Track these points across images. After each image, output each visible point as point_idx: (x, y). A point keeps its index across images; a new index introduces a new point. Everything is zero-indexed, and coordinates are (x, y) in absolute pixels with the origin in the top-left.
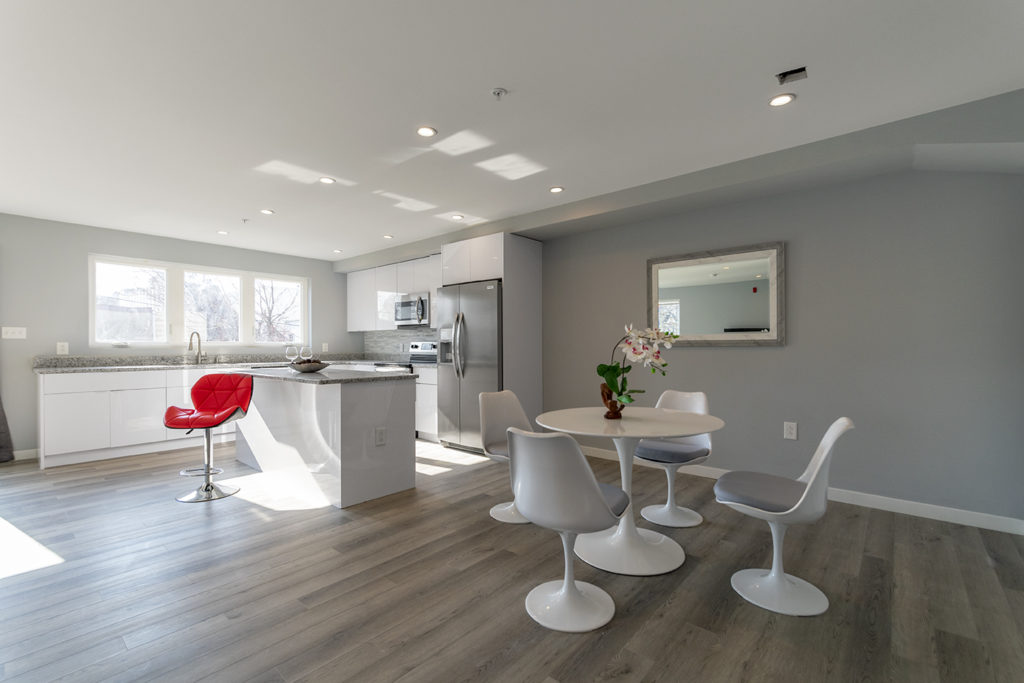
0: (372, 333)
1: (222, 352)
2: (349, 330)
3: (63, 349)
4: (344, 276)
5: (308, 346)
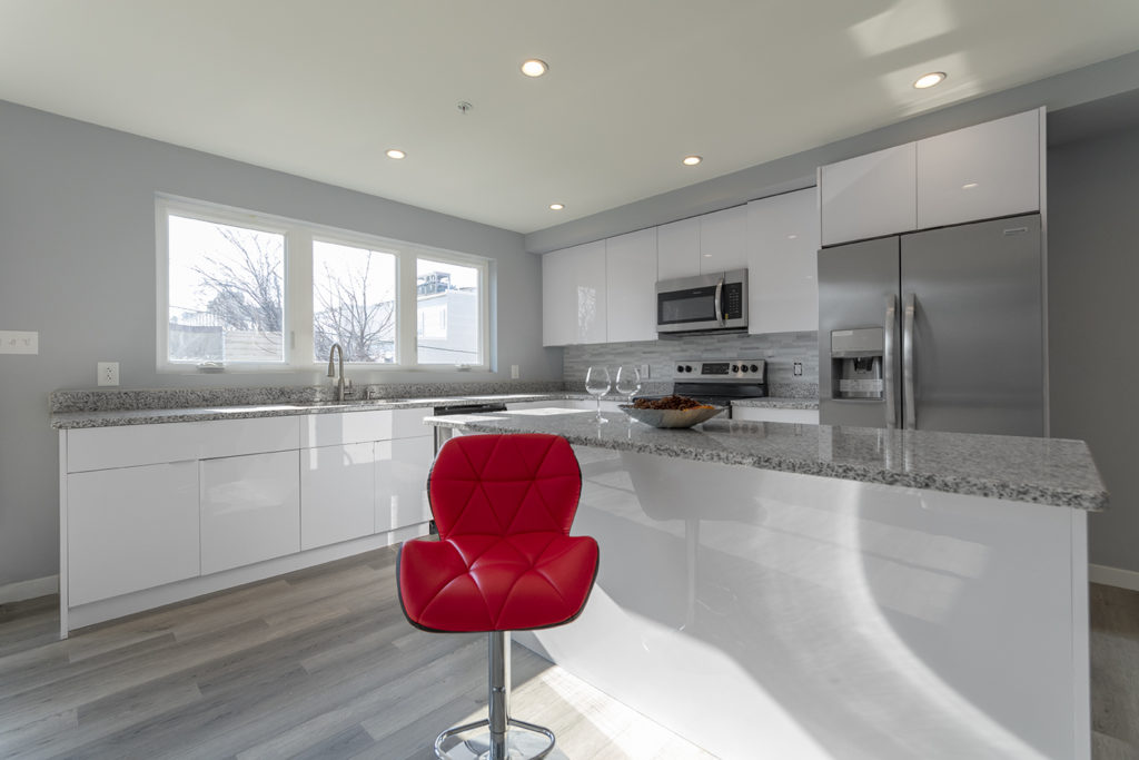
0: (580, 348)
1: (373, 380)
2: (545, 345)
3: (109, 375)
4: (537, 259)
5: (490, 371)
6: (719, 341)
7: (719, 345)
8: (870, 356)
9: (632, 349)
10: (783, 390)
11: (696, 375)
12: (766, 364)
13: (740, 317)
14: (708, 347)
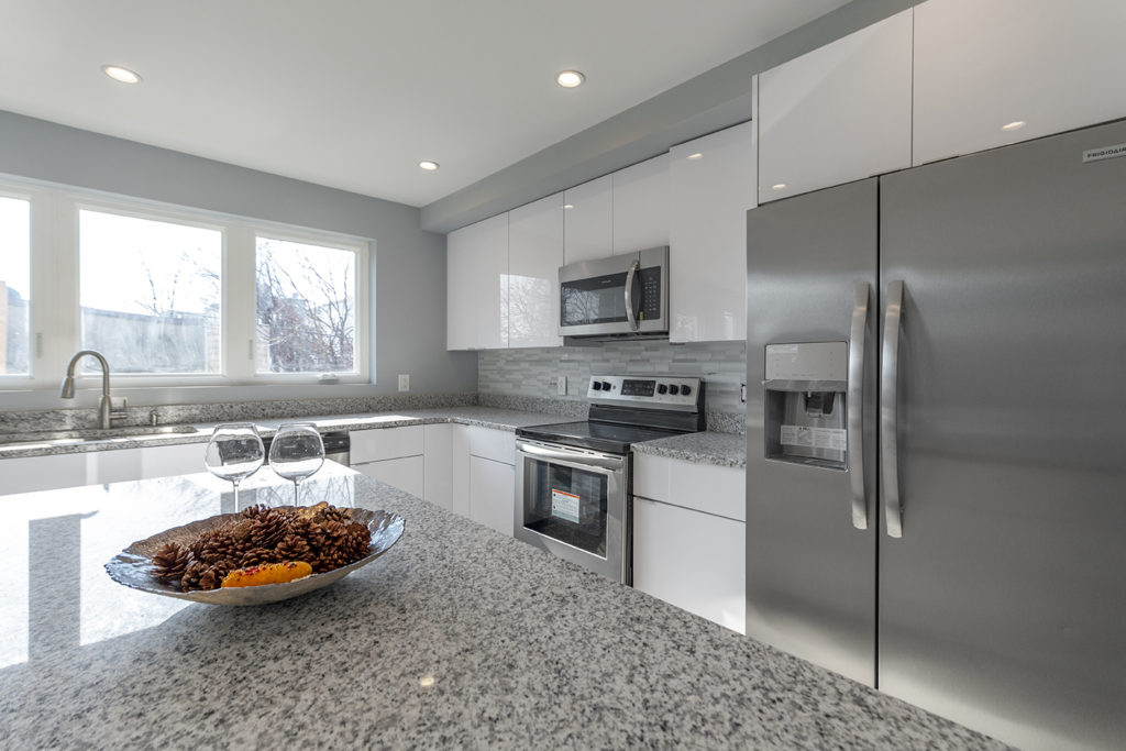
0: (493, 353)
2: (449, 349)
5: (370, 382)
6: (647, 350)
7: (646, 354)
8: (830, 389)
9: (550, 356)
10: (724, 422)
11: (614, 396)
12: (703, 385)
13: (658, 317)
14: (634, 358)
